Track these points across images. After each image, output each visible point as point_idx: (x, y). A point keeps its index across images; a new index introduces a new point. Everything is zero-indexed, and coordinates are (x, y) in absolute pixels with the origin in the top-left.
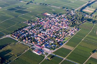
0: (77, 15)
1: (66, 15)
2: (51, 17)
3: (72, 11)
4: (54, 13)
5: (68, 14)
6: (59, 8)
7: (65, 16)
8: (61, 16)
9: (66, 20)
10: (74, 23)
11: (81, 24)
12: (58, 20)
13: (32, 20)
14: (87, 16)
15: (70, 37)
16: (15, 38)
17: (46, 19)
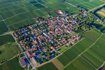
0: (88, 18)
1: (78, 15)
2: (62, 16)
3: (86, 12)
4: (67, 12)
5: (80, 15)
6: (74, 6)
7: (76, 17)
8: (72, 16)
9: (74, 22)
10: (81, 28)
11: (87, 31)
12: (67, 20)
13: (43, 17)
14: (98, 20)
15: (67, 48)
16: (15, 36)
17: (56, 17)
